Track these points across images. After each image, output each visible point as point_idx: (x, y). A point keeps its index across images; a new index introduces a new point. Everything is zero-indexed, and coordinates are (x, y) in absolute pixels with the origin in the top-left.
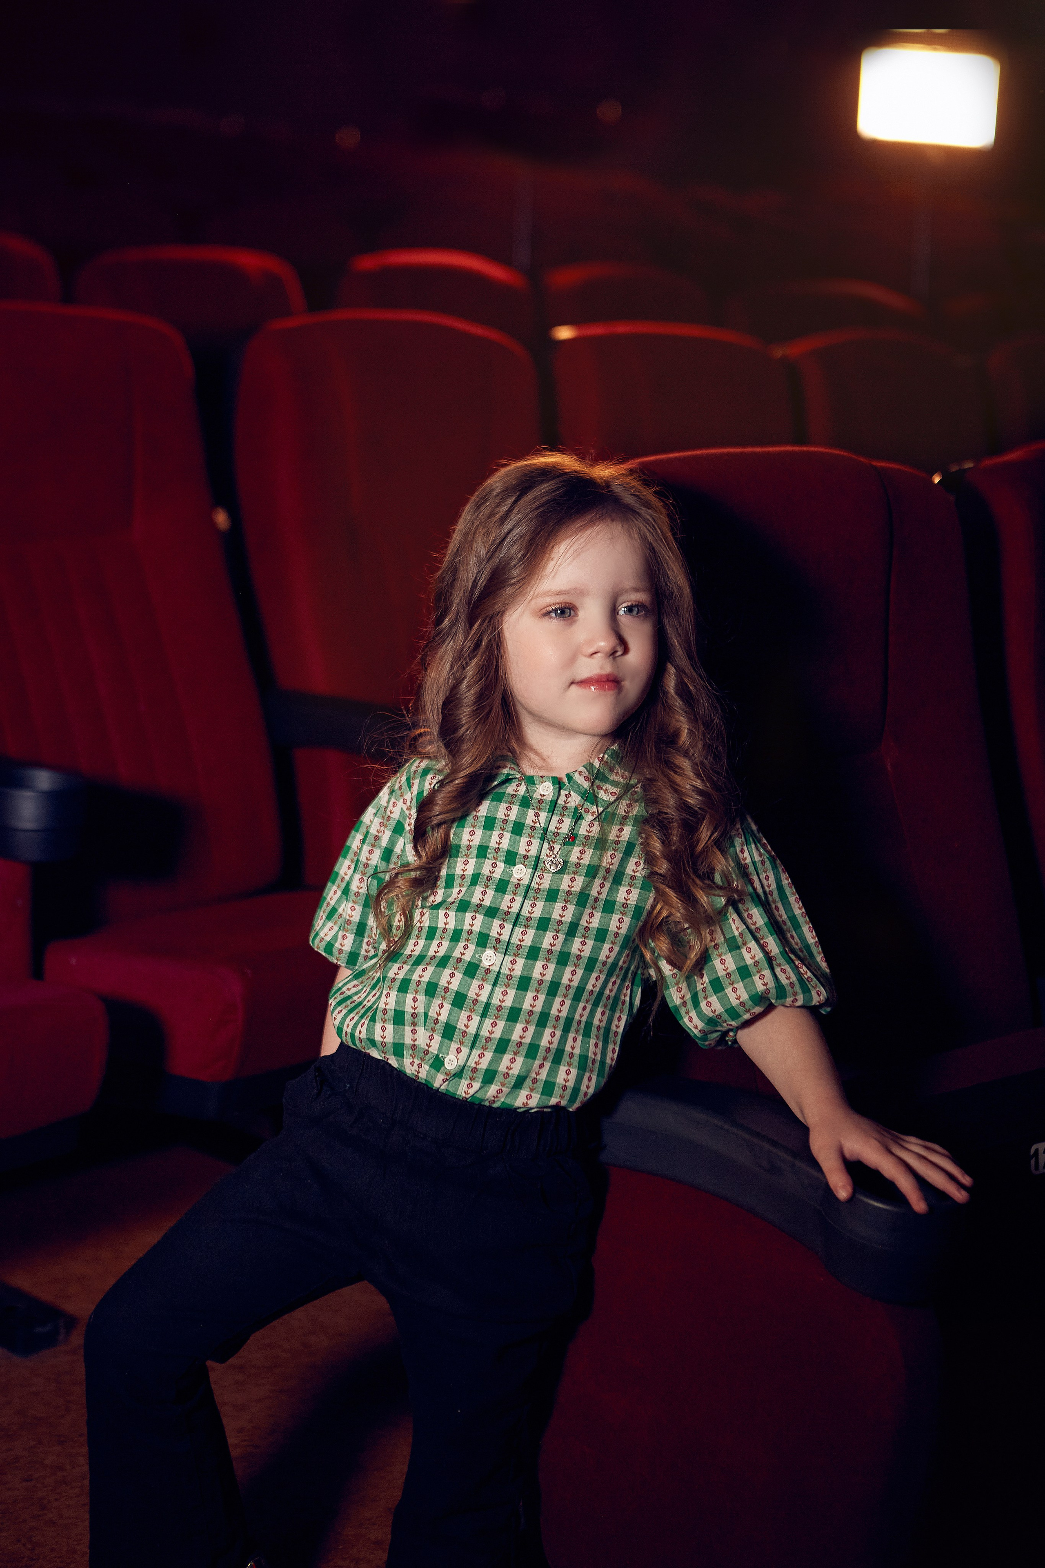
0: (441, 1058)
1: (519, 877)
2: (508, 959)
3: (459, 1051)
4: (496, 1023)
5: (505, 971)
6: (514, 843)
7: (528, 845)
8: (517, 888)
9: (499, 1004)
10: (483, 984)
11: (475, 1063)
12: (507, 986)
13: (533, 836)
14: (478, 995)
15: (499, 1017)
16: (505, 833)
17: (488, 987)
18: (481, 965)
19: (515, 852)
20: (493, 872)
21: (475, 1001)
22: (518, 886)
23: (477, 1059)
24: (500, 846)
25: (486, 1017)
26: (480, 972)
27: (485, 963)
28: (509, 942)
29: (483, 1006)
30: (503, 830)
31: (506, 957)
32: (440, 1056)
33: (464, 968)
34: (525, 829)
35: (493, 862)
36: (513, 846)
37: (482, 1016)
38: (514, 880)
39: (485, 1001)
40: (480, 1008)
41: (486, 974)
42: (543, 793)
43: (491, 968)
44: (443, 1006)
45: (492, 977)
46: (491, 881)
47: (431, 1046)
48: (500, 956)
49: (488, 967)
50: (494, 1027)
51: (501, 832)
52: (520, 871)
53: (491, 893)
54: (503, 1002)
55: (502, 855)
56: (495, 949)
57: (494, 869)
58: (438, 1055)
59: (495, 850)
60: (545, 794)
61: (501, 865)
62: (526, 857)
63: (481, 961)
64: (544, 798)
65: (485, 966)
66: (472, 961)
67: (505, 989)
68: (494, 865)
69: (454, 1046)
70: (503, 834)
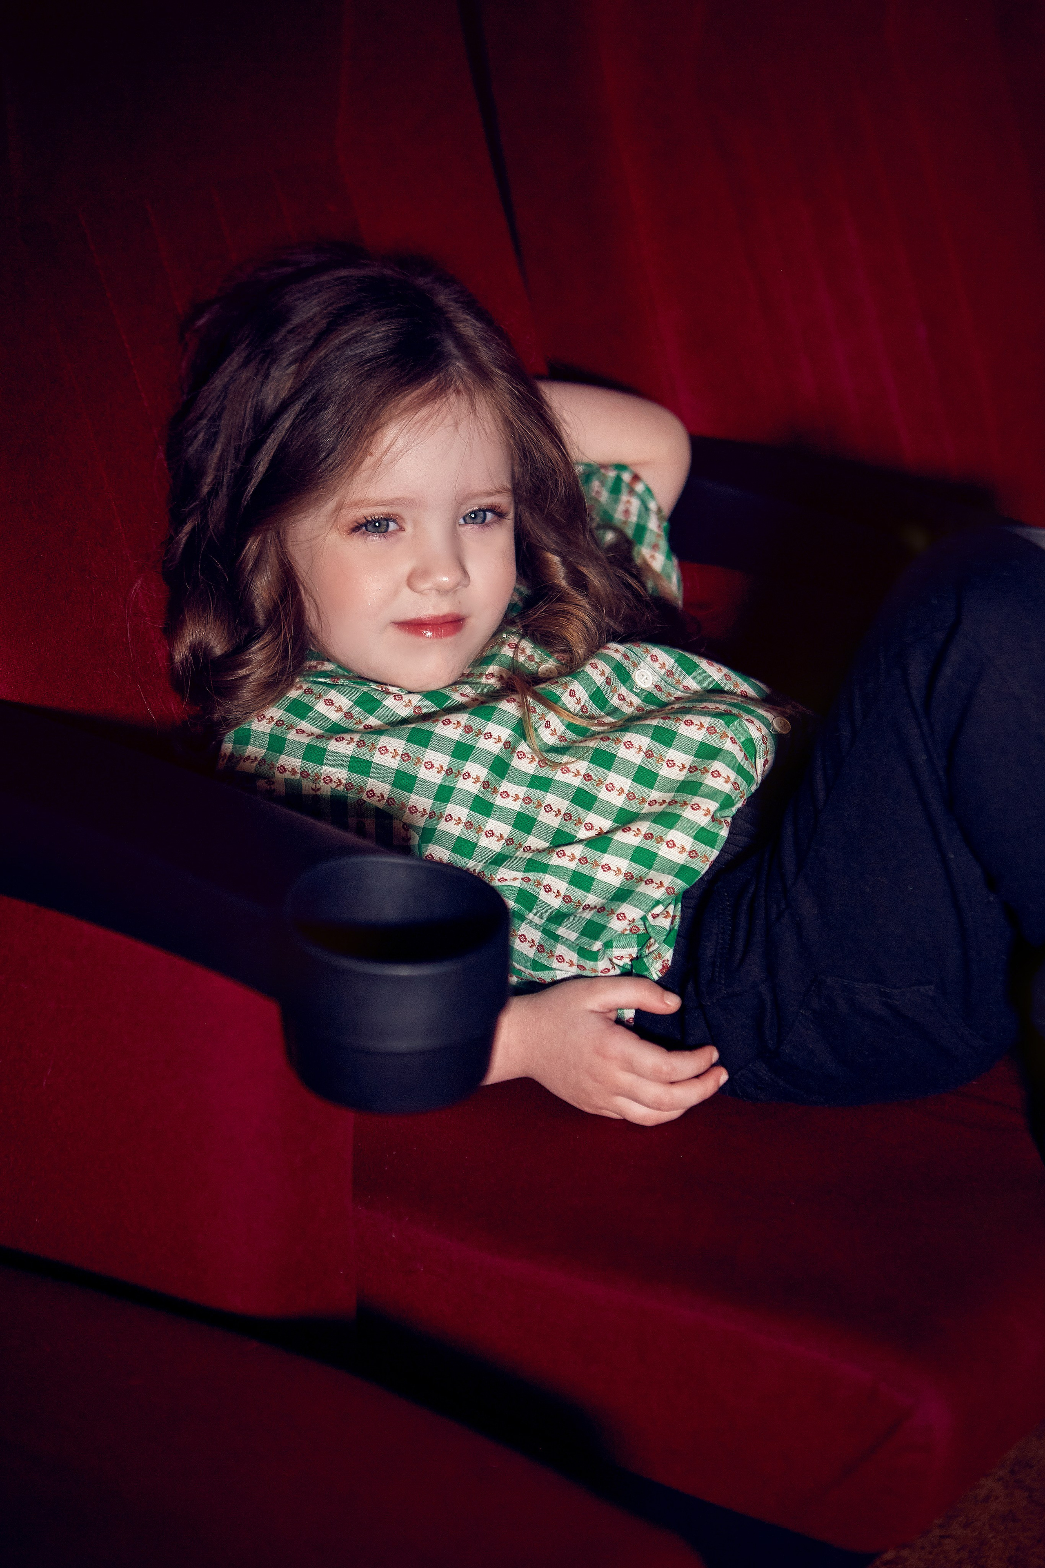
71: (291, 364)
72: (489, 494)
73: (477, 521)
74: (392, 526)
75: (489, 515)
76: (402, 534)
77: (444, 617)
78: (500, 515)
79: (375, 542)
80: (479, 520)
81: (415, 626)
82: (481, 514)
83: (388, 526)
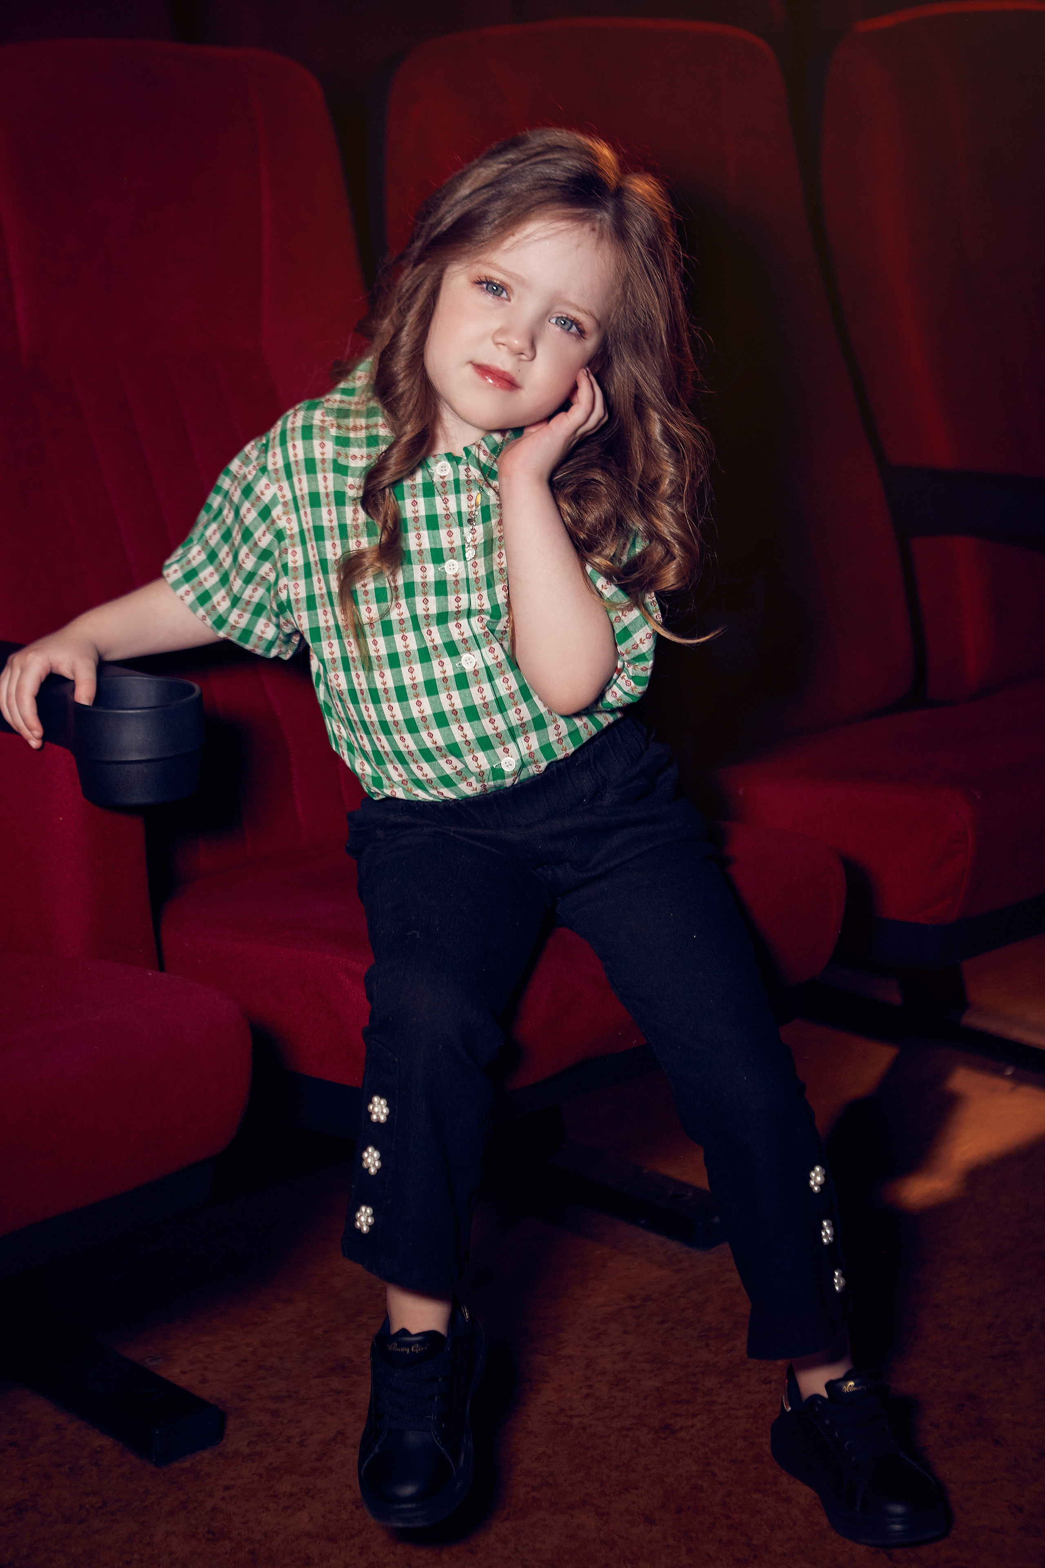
0: (497, 767)
1: (454, 573)
2: (485, 650)
3: (506, 751)
4: (518, 709)
5: (491, 662)
6: (434, 539)
7: (449, 536)
8: (456, 585)
9: (509, 692)
10: (480, 687)
11: (527, 748)
12: (503, 673)
13: (450, 525)
14: (484, 698)
15: (517, 702)
16: (421, 532)
17: (487, 686)
18: (467, 671)
19: (439, 548)
20: (426, 577)
21: (486, 705)
22: (457, 582)
23: (525, 744)
24: (422, 547)
25: (506, 710)
26: (471, 678)
27: (469, 668)
28: (475, 636)
29: (495, 704)
30: (417, 529)
31: (483, 650)
32: (494, 766)
33: (454, 683)
34: (439, 520)
35: (421, 566)
36: (435, 543)
37: (501, 712)
38: (450, 578)
39: (493, 698)
40: (494, 707)
41: (476, 676)
42: (442, 475)
43: (477, 668)
44: (462, 728)
45: (483, 675)
46: (427, 587)
47: (481, 766)
48: (477, 652)
49: (473, 669)
50: (520, 713)
51: (417, 533)
52: (452, 567)
53: (432, 599)
54: (510, 689)
55: (428, 556)
56: (469, 650)
57: (425, 573)
58: (492, 768)
59: (418, 553)
60: (445, 475)
61: (431, 568)
62: (452, 550)
63: (463, 668)
64: (446, 479)
65: (470, 671)
66: (456, 673)
67: (503, 677)
68: (423, 569)
69: (499, 750)
70: (419, 534)
71: (506, 162)
72: (578, 309)
73: (565, 327)
74: (504, 295)
75: (574, 329)
76: (507, 303)
77: (504, 373)
78: (582, 333)
79: (488, 299)
80: (567, 327)
81: (483, 370)
82: (569, 323)
83: (502, 292)
